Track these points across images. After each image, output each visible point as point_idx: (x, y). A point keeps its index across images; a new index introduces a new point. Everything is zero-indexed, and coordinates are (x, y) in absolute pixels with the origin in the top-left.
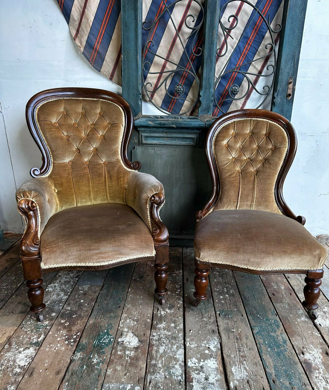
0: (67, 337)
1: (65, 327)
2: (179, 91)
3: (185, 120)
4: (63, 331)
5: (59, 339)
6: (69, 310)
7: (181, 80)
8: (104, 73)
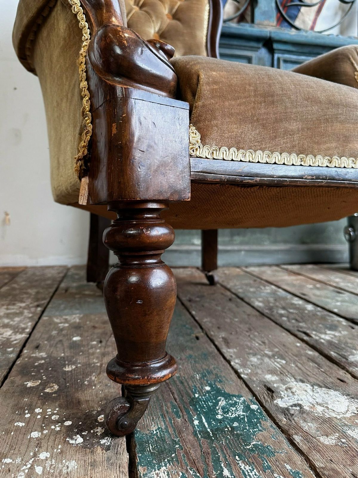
0: (68, 423)
1: (46, 399)
4: (45, 407)
5: (35, 434)
6: (42, 358)
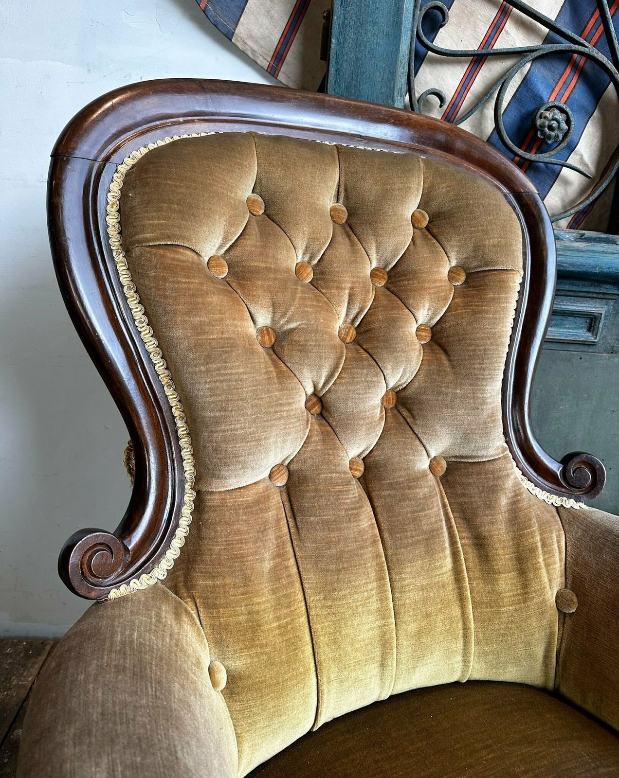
2: (551, 128)
3: (568, 244)
7: (557, 89)
8: (249, 42)
